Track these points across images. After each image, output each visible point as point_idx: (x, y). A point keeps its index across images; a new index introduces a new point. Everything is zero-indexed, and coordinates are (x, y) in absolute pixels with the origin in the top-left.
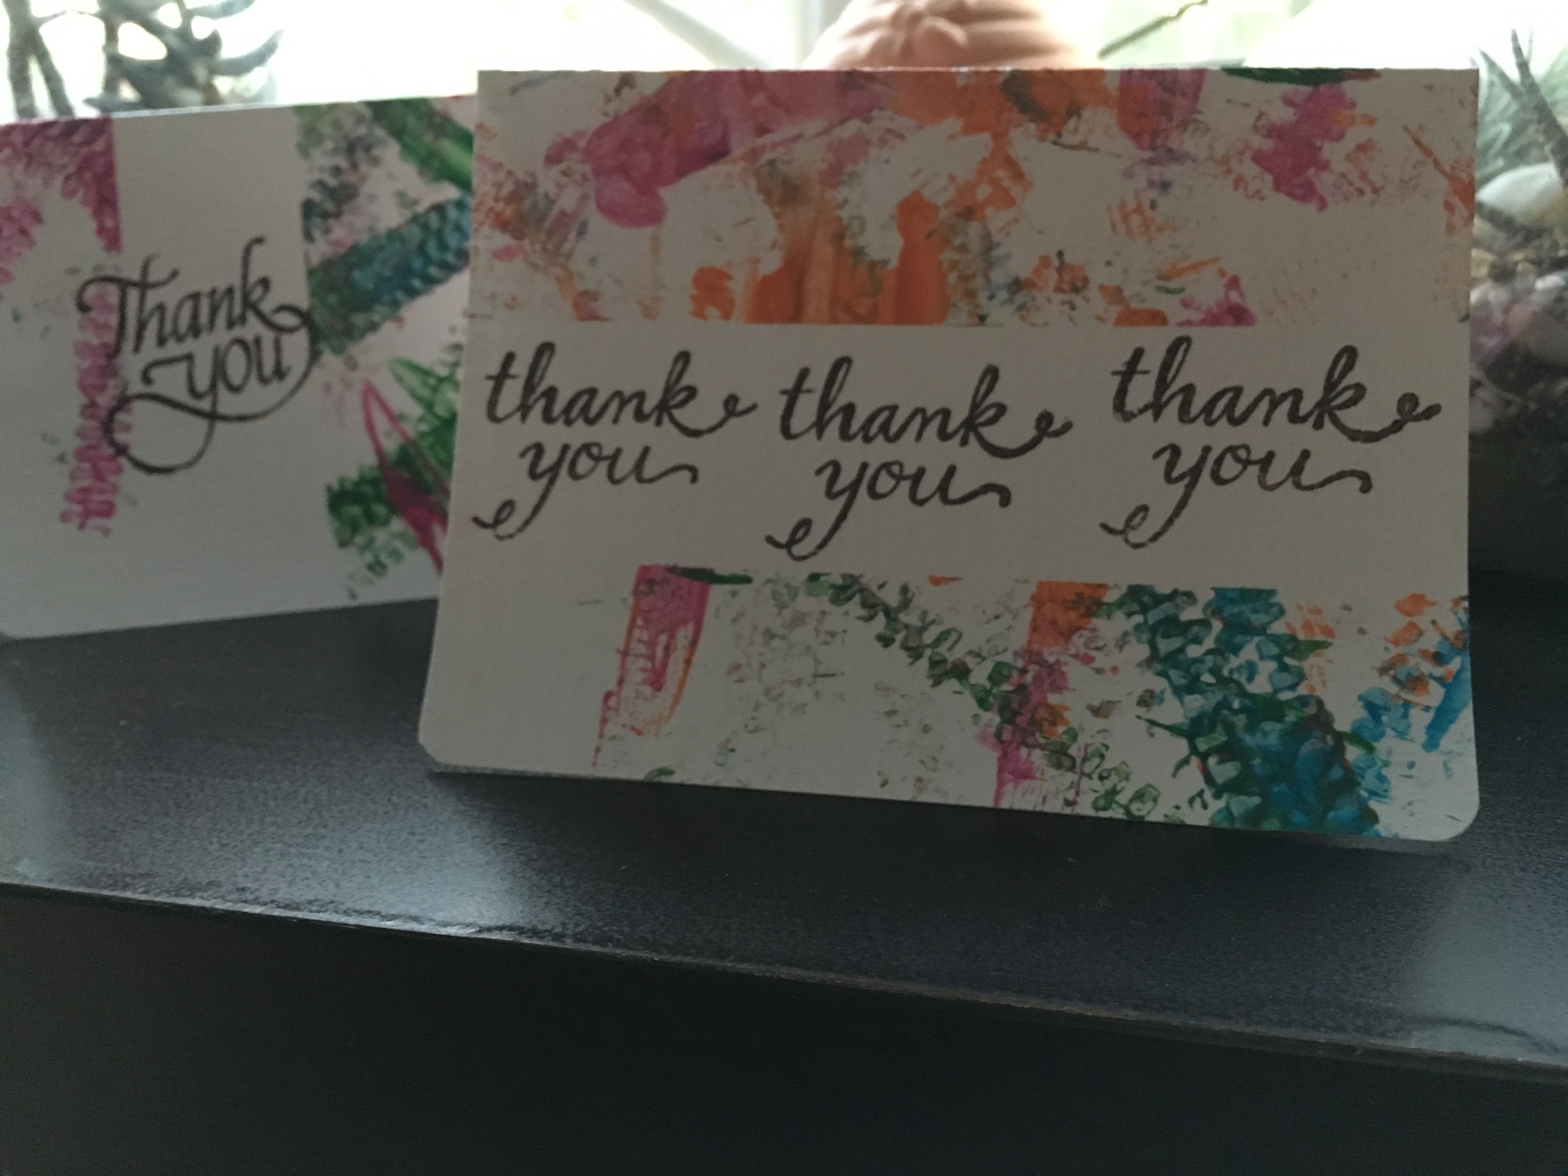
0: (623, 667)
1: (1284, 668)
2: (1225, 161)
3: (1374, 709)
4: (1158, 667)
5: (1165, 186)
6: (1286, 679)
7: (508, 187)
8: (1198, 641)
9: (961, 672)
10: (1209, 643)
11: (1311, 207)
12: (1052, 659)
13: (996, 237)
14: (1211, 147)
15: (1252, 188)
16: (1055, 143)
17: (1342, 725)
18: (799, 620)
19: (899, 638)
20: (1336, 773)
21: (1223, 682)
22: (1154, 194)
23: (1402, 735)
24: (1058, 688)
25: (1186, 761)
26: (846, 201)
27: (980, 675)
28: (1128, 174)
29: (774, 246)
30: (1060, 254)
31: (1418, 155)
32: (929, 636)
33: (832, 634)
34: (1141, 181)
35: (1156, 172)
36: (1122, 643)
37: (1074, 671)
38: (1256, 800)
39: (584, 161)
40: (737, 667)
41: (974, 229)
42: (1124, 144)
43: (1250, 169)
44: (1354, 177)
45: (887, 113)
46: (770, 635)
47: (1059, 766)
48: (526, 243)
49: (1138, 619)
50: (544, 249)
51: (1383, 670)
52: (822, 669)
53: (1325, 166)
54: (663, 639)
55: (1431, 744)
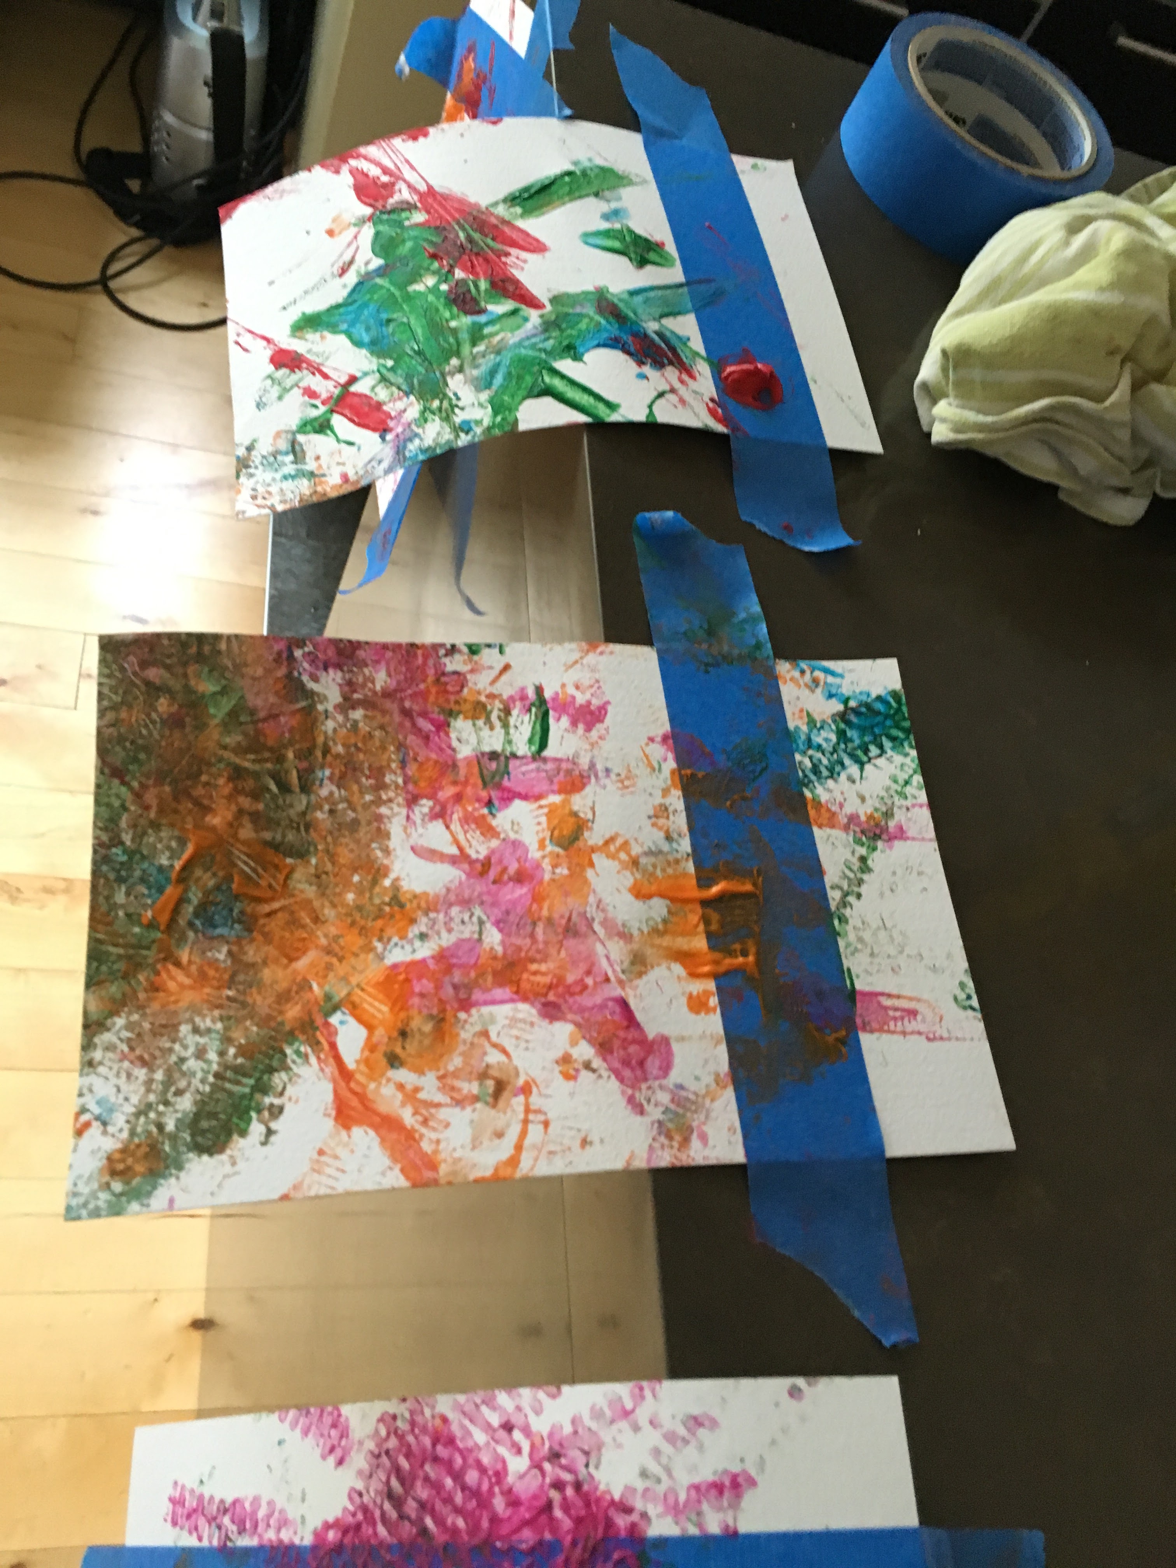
0: (912, 1033)
1: (822, 727)
2: (592, 745)
3: (831, 696)
4: (835, 775)
5: (608, 771)
6: (826, 727)
7: (663, 1139)
8: (820, 761)
9: (863, 859)
10: (819, 755)
11: (610, 708)
12: (845, 820)
13: (646, 849)
14: (586, 750)
15: (603, 732)
16: (593, 822)
17: (841, 707)
18: (860, 940)
19: (856, 889)
20: (863, 710)
21: (835, 750)
22: (613, 776)
23: (839, 686)
24: (858, 817)
25: (875, 766)
26: (639, 929)
27: (863, 851)
28: (604, 787)
29: (669, 969)
30: (650, 817)
31: (578, 666)
32: (851, 875)
33: (863, 923)
34: (607, 782)
35: (601, 774)
36: (830, 791)
37: (848, 809)
38: (884, 739)
39: (640, 1089)
40: (893, 970)
41: (643, 861)
42: (588, 790)
43: (594, 734)
44: (592, 690)
45: (588, 909)
46: (872, 955)
47: (892, 815)
48: (695, 1124)
49: (816, 784)
50: (696, 1112)
51: (813, 691)
52: (881, 924)
53: (589, 703)
54: (891, 1013)
55: (842, 676)
